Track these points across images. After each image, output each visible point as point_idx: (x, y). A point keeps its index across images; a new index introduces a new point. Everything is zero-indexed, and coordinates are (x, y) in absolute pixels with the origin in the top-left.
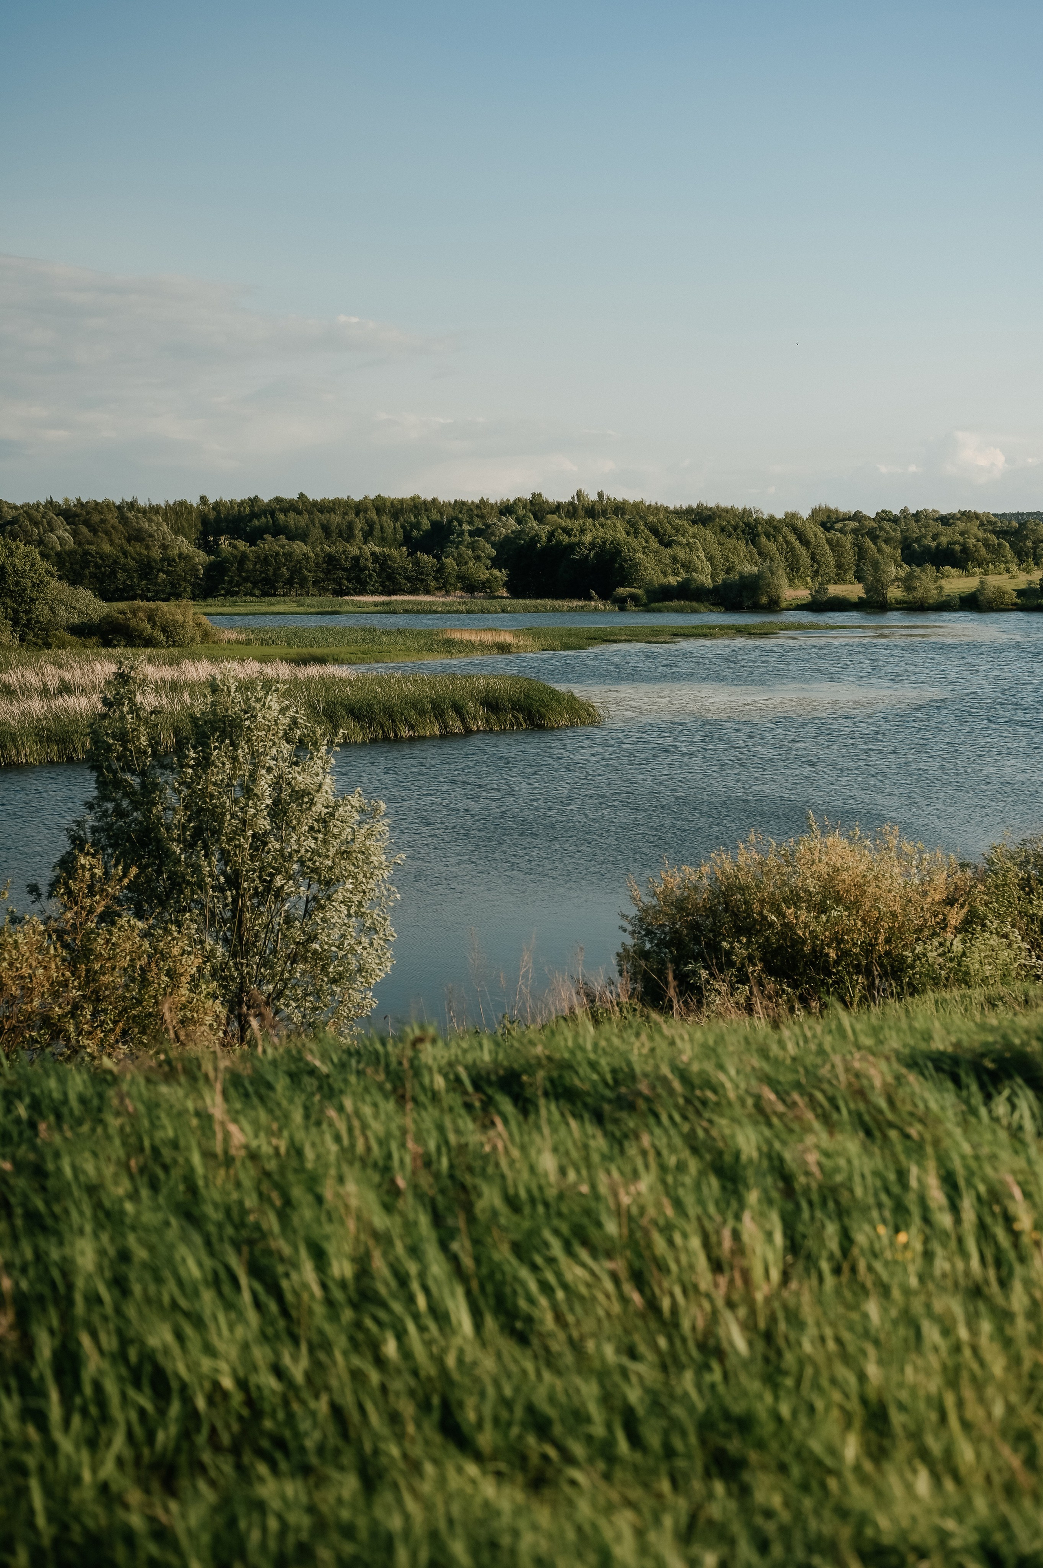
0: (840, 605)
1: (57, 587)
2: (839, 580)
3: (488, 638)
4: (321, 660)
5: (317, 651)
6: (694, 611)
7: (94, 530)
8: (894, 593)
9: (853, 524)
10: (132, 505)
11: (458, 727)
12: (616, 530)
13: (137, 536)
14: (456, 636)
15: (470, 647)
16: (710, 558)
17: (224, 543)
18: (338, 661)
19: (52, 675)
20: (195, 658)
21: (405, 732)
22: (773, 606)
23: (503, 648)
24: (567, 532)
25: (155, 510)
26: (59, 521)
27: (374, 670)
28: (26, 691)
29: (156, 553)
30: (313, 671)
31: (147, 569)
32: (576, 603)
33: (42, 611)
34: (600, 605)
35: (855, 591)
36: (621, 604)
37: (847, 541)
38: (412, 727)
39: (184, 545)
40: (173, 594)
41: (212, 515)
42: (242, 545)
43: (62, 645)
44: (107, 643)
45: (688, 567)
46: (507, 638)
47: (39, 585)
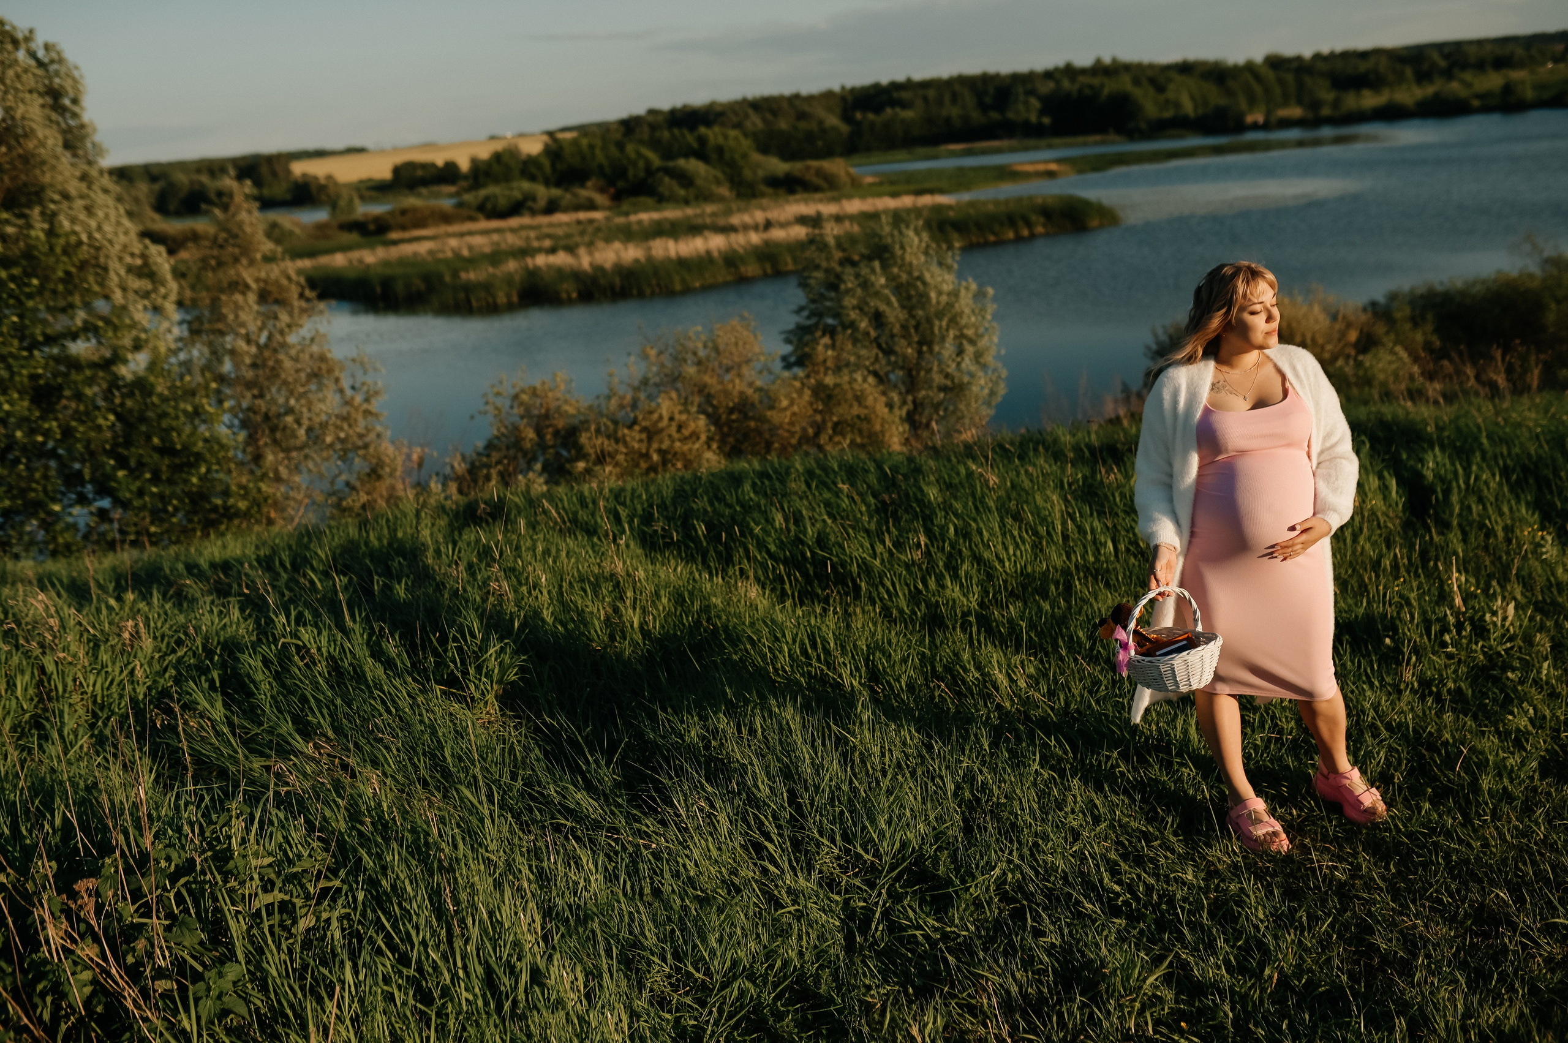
0: (1286, 124)
1: (756, 157)
2: (1285, 103)
3: (1041, 167)
4: (931, 191)
5: (927, 185)
6: (1181, 137)
7: (775, 113)
8: (1326, 111)
9: (1294, 65)
10: (797, 96)
11: (1025, 233)
12: (1125, 83)
13: (802, 116)
14: (1019, 168)
15: (1027, 176)
16: (1192, 98)
17: (859, 116)
18: (941, 191)
19: (759, 216)
20: (849, 197)
21: (992, 238)
22: (1240, 127)
23: (1051, 174)
24: (1091, 87)
25: (811, 98)
26: (751, 112)
27: (966, 197)
28: (746, 228)
29: (813, 126)
30: (927, 200)
31: (810, 137)
32: (1098, 138)
33: (747, 173)
34: (1117, 138)
35: (1295, 112)
36: (1133, 134)
37: (1290, 78)
38: (995, 234)
39: (833, 120)
40: (828, 153)
41: (850, 98)
42: (871, 116)
43: (763, 195)
44: (791, 191)
45: (1177, 105)
46: (1053, 167)
47: (745, 156)
